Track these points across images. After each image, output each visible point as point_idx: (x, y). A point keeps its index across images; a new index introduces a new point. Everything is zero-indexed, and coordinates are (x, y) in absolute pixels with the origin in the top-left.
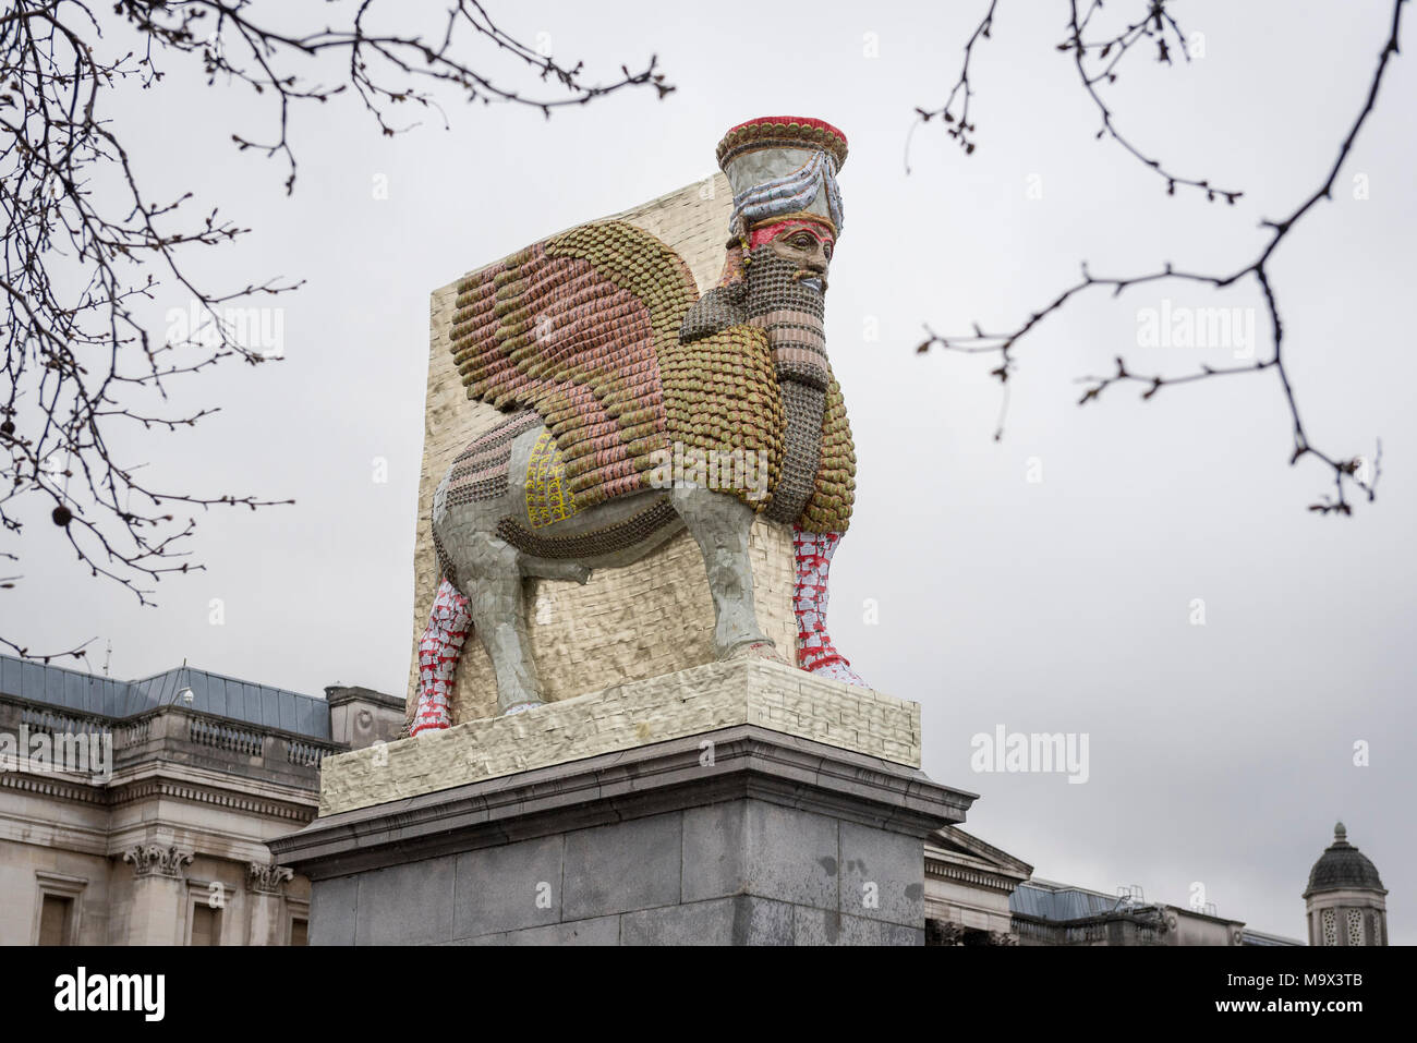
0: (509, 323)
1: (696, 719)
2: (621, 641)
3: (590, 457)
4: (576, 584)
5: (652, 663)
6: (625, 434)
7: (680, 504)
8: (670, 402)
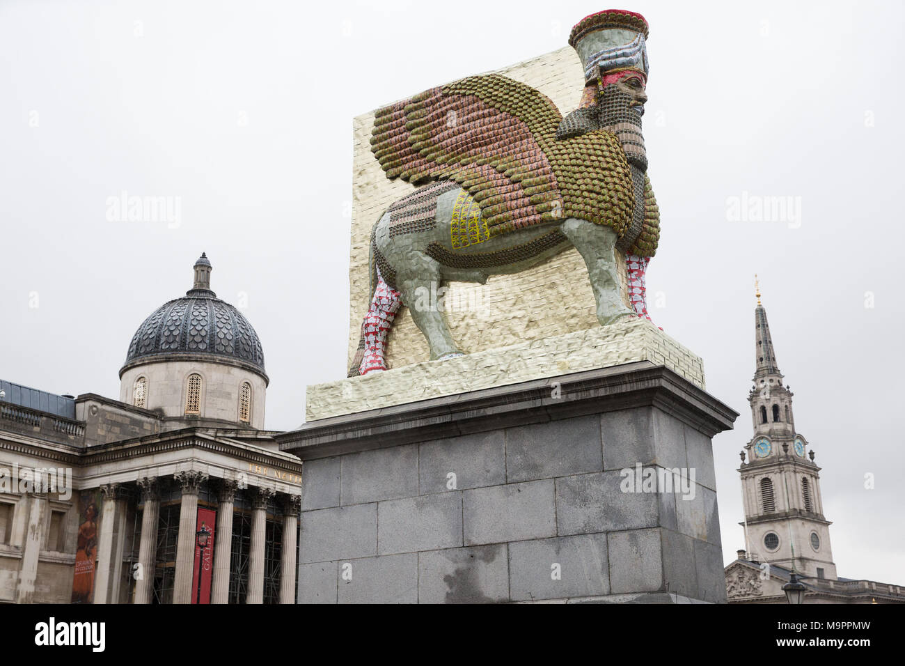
0: (417, 133)
1: (606, 358)
2: (514, 317)
3: (502, 205)
4: (478, 284)
5: (540, 330)
6: (528, 191)
7: (571, 232)
8: (559, 173)
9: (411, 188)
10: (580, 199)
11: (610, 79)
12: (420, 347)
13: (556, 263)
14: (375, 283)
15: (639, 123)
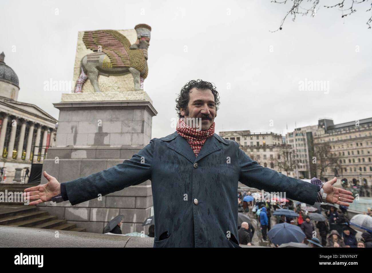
2: (115, 86)
4: (107, 77)
5: (121, 90)
6: (122, 59)
7: (131, 70)
8: (130, 57)
9: (92, 52)
10: (134, 64)
11: (143, 39)
12: (91, 88)
13: (126, 76)
14: (81, 72)
15: (147, 49)
